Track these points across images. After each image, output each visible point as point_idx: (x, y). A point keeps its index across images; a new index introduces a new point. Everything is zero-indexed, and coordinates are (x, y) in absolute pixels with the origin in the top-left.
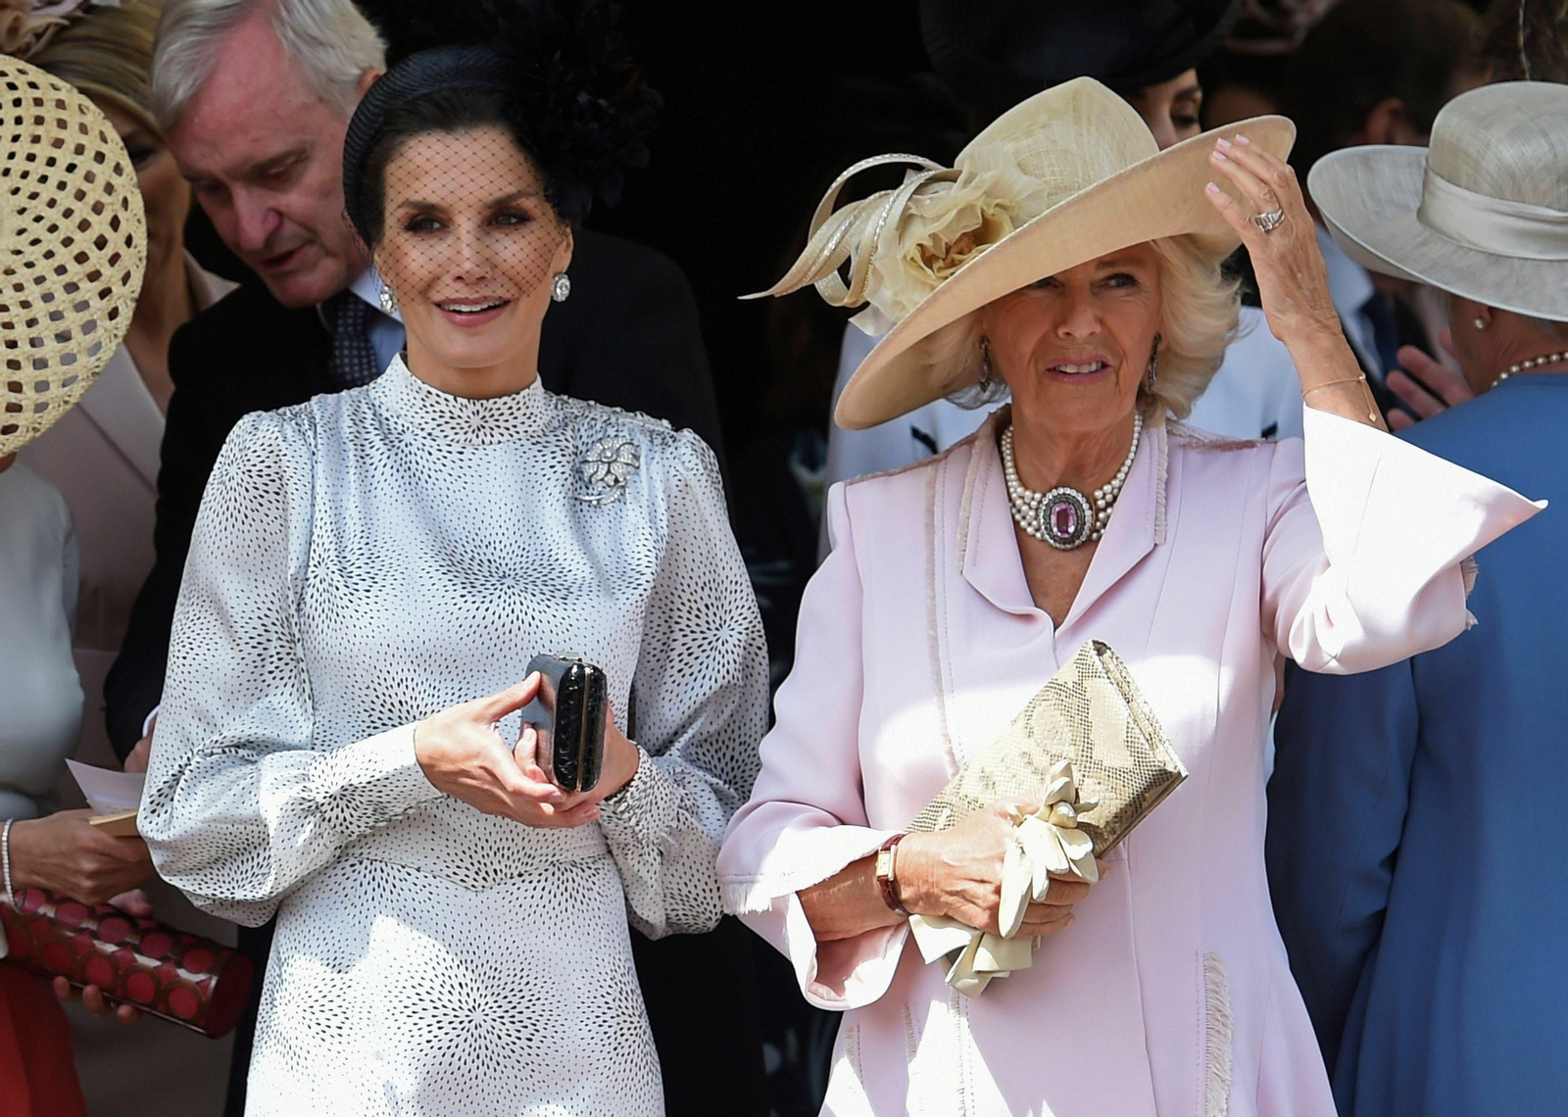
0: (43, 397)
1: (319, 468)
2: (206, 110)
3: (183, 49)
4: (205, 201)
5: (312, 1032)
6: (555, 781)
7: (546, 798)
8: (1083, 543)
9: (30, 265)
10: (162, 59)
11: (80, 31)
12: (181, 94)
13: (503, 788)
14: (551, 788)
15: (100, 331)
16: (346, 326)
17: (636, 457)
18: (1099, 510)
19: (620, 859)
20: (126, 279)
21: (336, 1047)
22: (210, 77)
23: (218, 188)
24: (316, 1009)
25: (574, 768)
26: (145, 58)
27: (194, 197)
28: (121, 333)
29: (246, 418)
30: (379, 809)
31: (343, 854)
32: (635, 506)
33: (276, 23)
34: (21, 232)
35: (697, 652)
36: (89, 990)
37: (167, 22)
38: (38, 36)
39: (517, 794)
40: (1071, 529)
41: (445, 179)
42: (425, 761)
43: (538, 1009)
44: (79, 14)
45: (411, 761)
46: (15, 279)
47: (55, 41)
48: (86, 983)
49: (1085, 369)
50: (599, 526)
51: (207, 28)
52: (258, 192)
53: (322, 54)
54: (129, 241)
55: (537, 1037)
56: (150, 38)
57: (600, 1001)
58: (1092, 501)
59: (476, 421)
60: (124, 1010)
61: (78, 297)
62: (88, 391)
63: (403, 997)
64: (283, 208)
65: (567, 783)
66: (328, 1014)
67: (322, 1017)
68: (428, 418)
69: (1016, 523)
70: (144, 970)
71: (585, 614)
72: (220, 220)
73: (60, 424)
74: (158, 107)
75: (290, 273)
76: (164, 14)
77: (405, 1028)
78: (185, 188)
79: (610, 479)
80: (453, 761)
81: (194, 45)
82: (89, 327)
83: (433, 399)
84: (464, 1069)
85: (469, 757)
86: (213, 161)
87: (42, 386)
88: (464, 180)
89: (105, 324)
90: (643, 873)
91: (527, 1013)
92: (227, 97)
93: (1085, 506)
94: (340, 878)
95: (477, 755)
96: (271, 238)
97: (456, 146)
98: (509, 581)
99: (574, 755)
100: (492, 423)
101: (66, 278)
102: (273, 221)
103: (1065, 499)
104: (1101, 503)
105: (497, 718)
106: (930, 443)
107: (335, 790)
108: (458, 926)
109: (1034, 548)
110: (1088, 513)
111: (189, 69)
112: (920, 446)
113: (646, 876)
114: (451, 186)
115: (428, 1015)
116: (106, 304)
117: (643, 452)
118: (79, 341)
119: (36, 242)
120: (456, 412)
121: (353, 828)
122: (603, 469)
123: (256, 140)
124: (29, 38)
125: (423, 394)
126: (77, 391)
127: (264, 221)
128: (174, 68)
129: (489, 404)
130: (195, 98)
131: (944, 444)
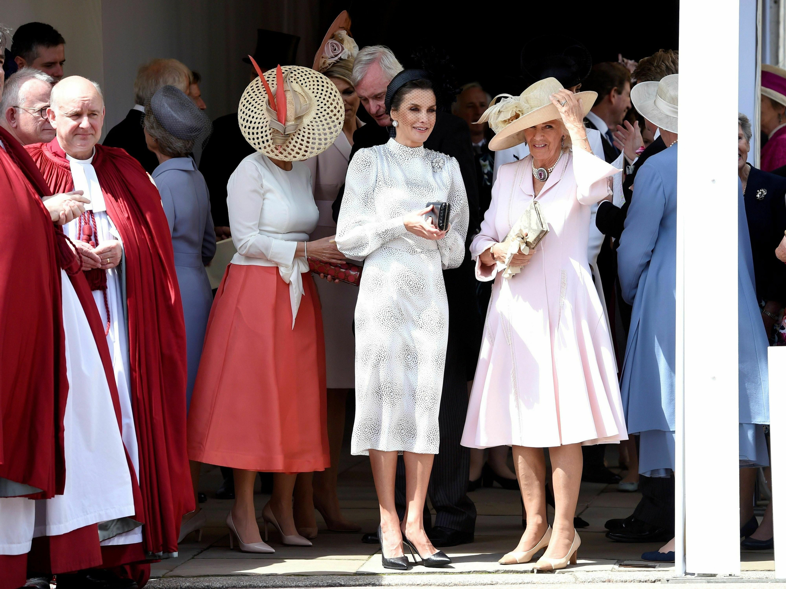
0: (326, 142)
1: (378, 161)
2: (364, 82)
3: (360, 68)
4: (363, 102)
5: (374, 285)
6: (438, 228)
7: (436, 233)
8: (545, 180)
9: (321, 112)
10: (354, 71)
11: (339, 64)
12: (359, 78)
13: (425, 230)
14: (437, 230)
15: (337, 127)
16: (392, 131)
17: (444, 162)
18: (549, 173)
19: (440, 250)
20: (341, 116)
21: (379, 289)
22: (366, 75)
23: (366, 100)
24: (375, 280)
25: (443, 225)
26: (351, 70)
27: (360, 102)
28: (342, 128)
29: (361, 149)
30: (393, 235)
31: (382, 246)
32: (445, 172)
33: (380, 63)
34: (318, 105)
35: (455, 205)
36: (329, 276)
37: (356, 62)
38: (330, 65)
39: (429, 231)
40: (543, 177)
41: (421, 100)
42: (406, 224)
43: (424, 282)
44: (338, 60)
45: (403, 224)
46: (318, 116)
47: (333, 66)
48: (328, 275)
49: (540, 146)
50: (437, 176)
51: (365, 64)
52: (375, 101)
53: (390, 71)
54: (341, 107)
55: (424, 288)
56: (352, 65)
57: (436, 281)
58: (547, 171)
59: (411, 153)
60: (337, 281)
61: (332, 119)
62: (335, 140)
63: (395, 278)
64: (380, 105)
65: (441, 228)
66: (377, 281)
67: (376, 282)
68: (400, 152)
69: (533, 175)
70: (342, 272)
71: (437, 195)
72: (366, 107)
73: (330, 147)
74: (354, 81)
75: (381, 119)
76: (355, 61)
77: (395, 285)
78: (359, 100)
79: (438, 167)
80: (413, 224)
81: (362, 68)
82: (335, 126)
83: (402, 147)
84: (408, 294)
85: (416, 223)
86: (365, 94)
87: (326, 139)
88: (426, 100)
89: (338, 125)
90: (446, 253)
91: (422, 282)
92: (369, 80)
93: (546, 172)
94: (381, 251)
95: (419, 223)
96: (377, 112)
97: (424, 93)
98: (420, 187)
99: (443, 222)
100: (415, 153)
101: (329, 116)
102: (378, 108)
103: (542, 170)
104: (550, 171)
105: (422, 215)
106: (518, 158)
107: (384, 231)
108: (408, 263)
109: (536, 180)
110: (546, 174)
111: (361, 73)
112: (515, 159)
113: (446, 254)
114: (423, 102)
115: (400, 282)
116: (338, 121)
117: (446, 161)
118: (333, 130)
119: (322, 107)
120: (407, 150)
121: (386, 239)
122: (437, 164)
123: (375, 89)
124: (328, 65)
125: (399, 146)
126: (333, 140)
127: (376, 108)
128: (358, 72)
129: (414, 149)
130: (362, 79)
131: (520, 159)
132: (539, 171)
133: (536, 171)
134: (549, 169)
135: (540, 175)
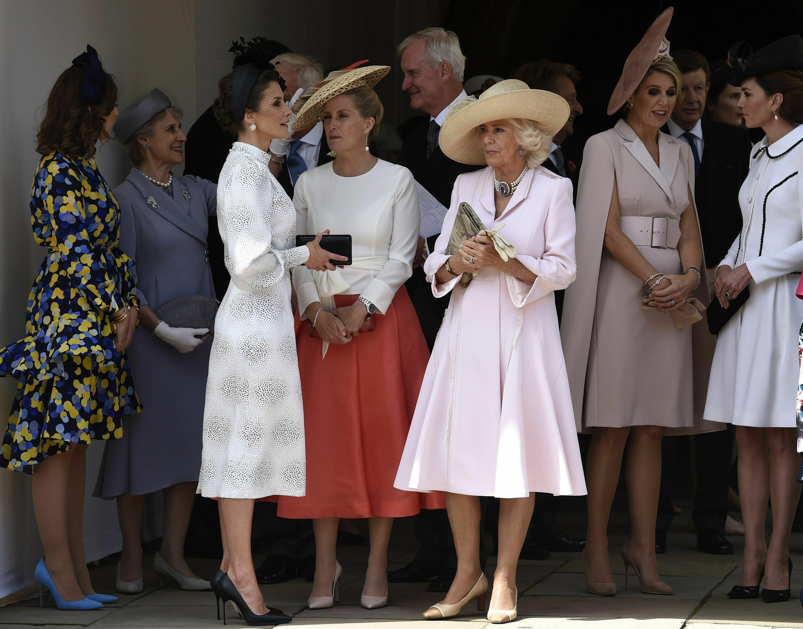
132: (501, 184)
133: (497, 183)
134: (512, 184)
135: (502, 189)
